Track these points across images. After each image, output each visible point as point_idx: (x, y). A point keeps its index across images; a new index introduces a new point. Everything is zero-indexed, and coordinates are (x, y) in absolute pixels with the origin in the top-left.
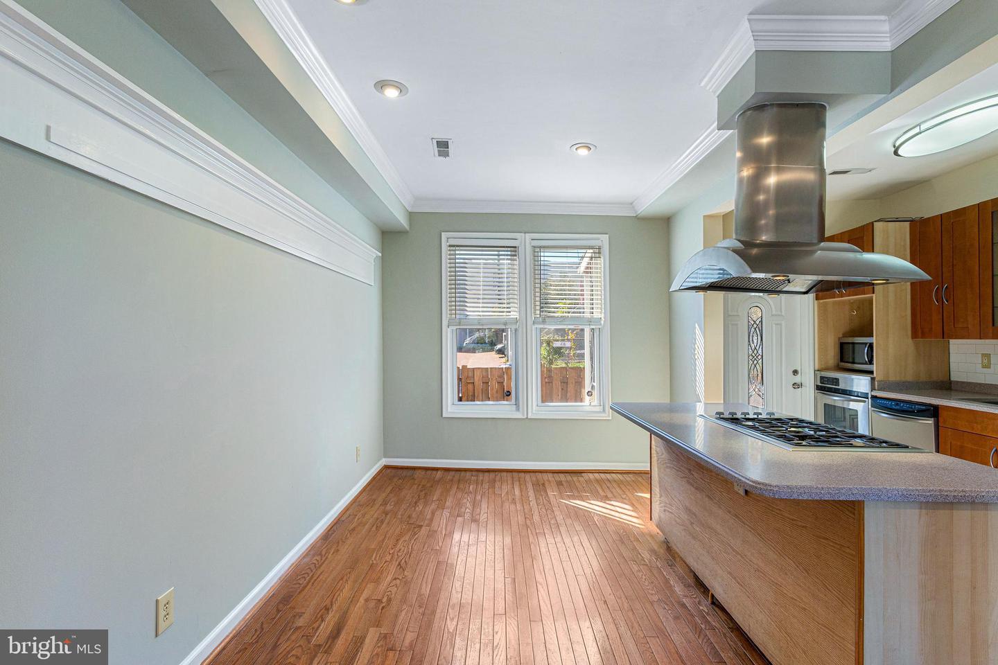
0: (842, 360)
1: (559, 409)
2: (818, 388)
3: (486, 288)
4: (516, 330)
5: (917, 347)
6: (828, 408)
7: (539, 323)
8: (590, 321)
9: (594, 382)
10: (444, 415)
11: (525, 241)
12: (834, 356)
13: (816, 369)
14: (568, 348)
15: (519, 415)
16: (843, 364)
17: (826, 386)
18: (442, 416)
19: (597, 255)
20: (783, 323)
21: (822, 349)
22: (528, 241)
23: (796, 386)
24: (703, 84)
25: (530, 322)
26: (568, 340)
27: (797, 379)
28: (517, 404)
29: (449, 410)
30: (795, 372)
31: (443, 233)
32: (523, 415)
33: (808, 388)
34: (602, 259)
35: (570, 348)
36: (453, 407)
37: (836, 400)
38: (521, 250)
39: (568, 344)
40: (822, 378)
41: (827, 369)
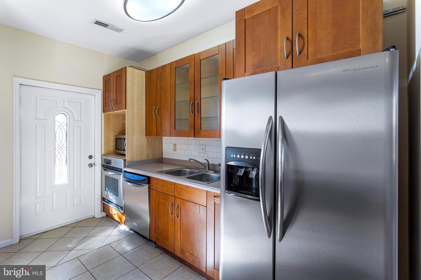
0: (116, 148)
2: (103, 166)
5: (148, 141)
6: (107, 179)
12: (113, 146)
13: (103, 154)
16: (116, 150)
17: (107, 166)
21: (107, 143)
23: (91, 165)
27: (92, 161)
30: (90, 157)
33: (97, 166)
37: (110, 173)
40: (105, 160)
41: (108, 155)
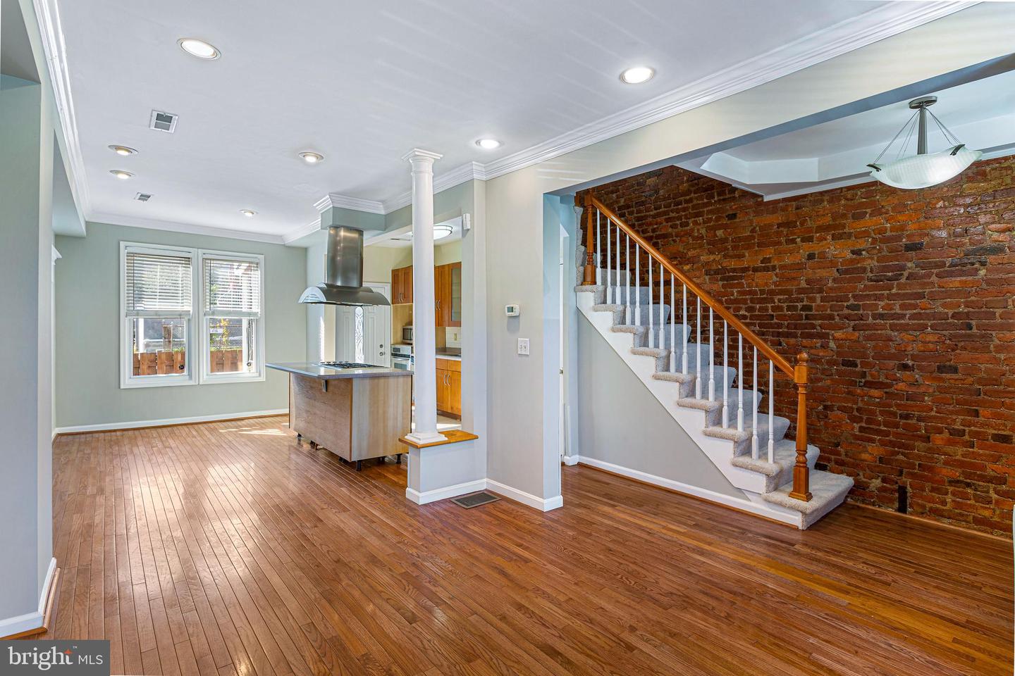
0: (404, 339)
1: (225, 376)
2: (392, 354)
3: (161, 291)
4: (189, 320)
6: (396, 365)
7: (209, 315)
8: (249, 314)
9: (252, 359)
10: (122, 387)
11: (197, 254)
12: (401, 336)
13: (392, 343)
14: (220, 334)
15: (191, 383)
17: (396, 353)
18: (119, 387)
19: (256, 269)
20: (375, 317)
21: (395, 333)
22: (200, 255)
23: (382, 354)
24: (315, 205)
25: (201, 314)
26: (220, 327)
27: (382, 350)
28: (190, 375)
29: (127, 383)
30: (381, 346)
31: (121, 242)
32: (195, 382)
33: (387, 355)
34: (259, 271)
35: (223, 335)
36: (128, 380)
37: (399, 360)
38: (194, 260)
39: (220, 331)
40: (394, 348)
41: (397, 344)
